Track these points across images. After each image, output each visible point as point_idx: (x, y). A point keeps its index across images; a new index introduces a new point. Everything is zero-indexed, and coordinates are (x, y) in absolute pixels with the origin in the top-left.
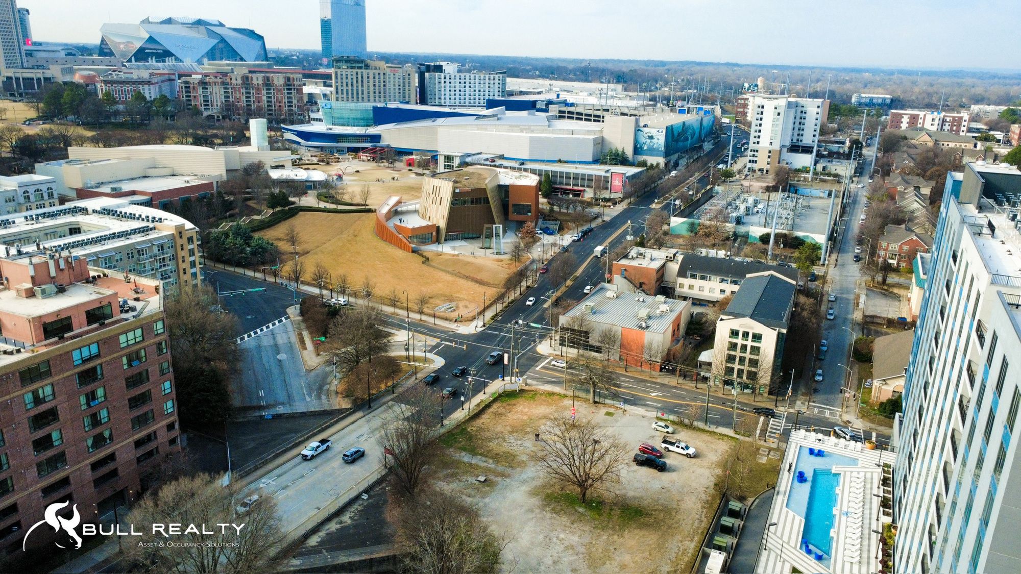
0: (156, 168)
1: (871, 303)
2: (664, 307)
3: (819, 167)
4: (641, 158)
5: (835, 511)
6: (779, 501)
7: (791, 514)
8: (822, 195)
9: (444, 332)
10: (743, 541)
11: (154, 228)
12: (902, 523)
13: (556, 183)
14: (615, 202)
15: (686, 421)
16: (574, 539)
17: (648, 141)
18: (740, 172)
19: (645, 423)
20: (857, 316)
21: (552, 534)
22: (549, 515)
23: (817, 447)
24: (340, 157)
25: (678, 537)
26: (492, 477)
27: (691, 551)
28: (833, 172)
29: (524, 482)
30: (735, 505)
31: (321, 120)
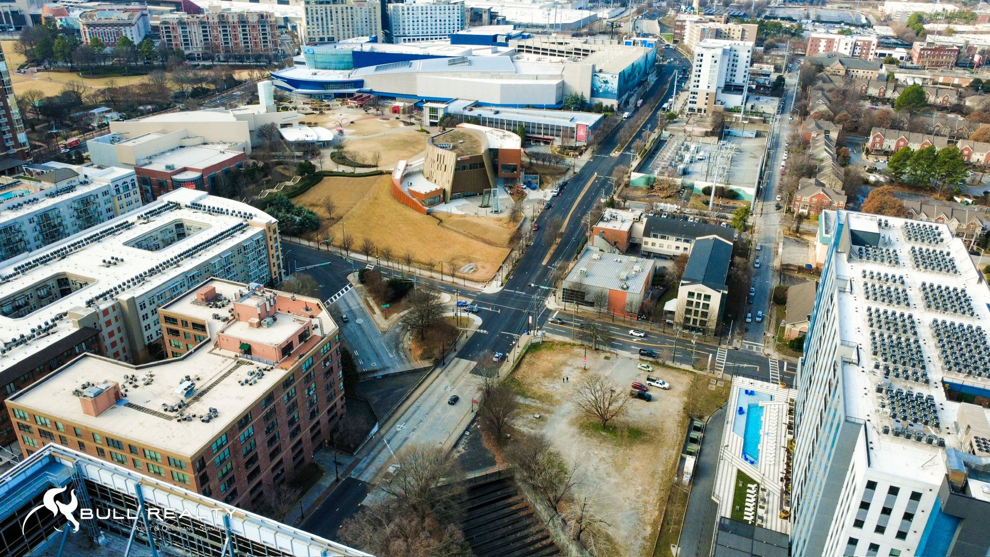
0: (188, 138)
1: (787, 250)
2: (637, 267)
3: (749, 106)
4: (597, 100)
5: (761, 432)
6: (728, 428)
7: (736, 435)
8: (750, 135)
9: (474, 293)
10: (704, 447)
11: (248, 225)
12: (799, 440)
13: (529, 132)
14: (580, 151)
15: (660, 361)
16: (604, 454)
17: (604, 85)
18: (681, 112)
19: (632, 363)
20: (776, 263)
21: (590, 451)
22: (585, 438)
23: (750, 388)
24: (330, 103)
25: (665, 448)
26: (542, 414)
27: (674, 456)
28: (761, 111)
29: (564, 416)
30: (697, 423)
31: (303, 63)
